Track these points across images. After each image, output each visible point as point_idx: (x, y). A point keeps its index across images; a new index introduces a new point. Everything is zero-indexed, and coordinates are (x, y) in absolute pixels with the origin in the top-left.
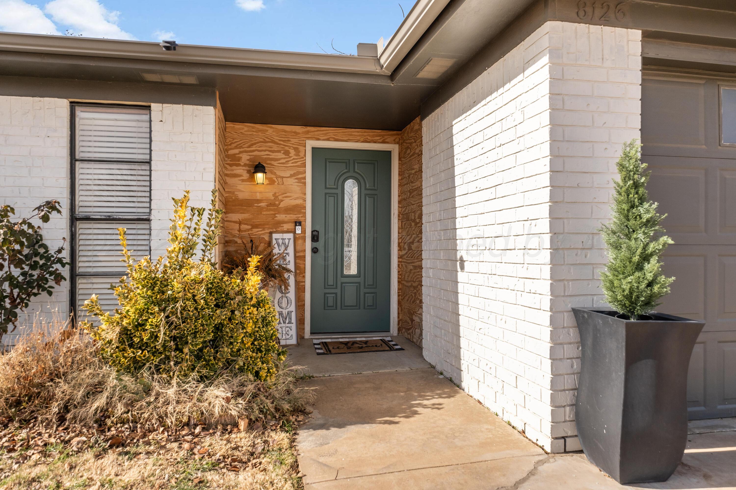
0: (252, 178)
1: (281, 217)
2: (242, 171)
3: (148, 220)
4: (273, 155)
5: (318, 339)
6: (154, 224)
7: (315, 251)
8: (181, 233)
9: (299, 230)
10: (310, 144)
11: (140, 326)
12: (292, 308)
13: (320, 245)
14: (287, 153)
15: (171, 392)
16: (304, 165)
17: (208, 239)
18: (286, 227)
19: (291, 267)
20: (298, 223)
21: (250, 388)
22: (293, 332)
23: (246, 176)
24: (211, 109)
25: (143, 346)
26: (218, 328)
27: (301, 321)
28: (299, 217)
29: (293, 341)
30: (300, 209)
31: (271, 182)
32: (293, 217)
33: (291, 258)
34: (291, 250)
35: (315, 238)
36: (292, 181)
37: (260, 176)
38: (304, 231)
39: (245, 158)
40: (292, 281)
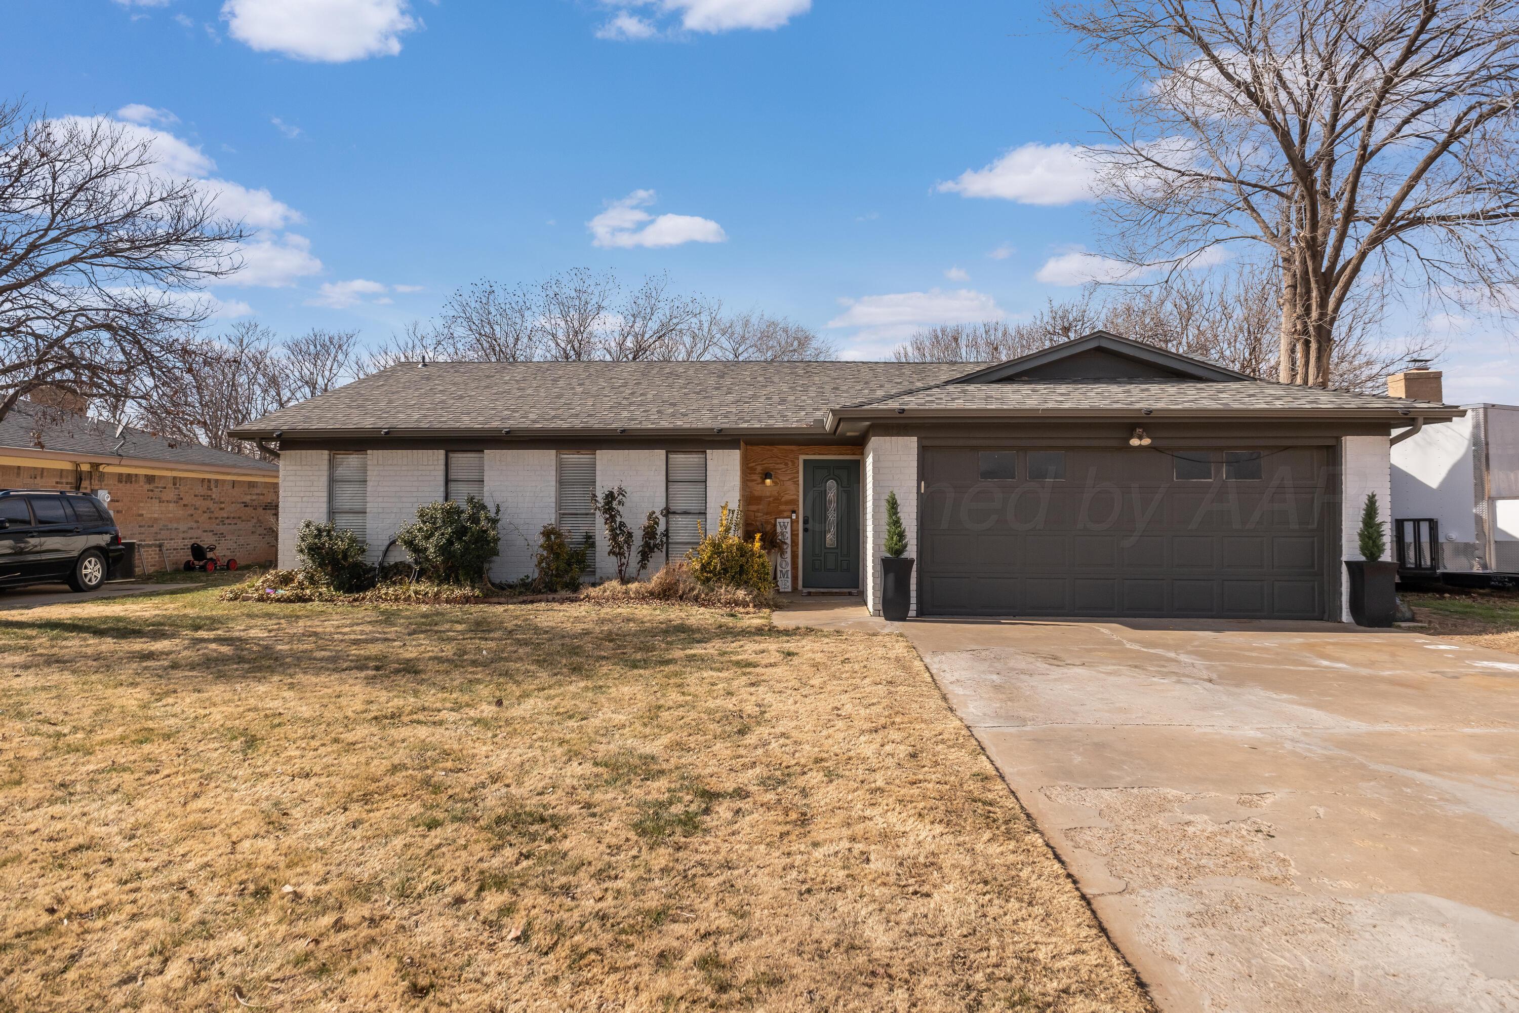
0: (763, 482)
1: (782, 507)
2: (757, 477)
3: (705, 514)
4: (778, 466)
5: (806, 590)
6: (708, 516)
7: (805, 530)
8: (724, 522)
9: (794, 516)
10: (802, 457)
11: (709, 563)
12: (789, 568)
13: (809, 526)
14: (786, 464)
15: (722, 591)
16: (798, 472)
17: (737, 524)
18: (786, 514)
19: (789, 541)
20: (794, 512)
21: (755, 593)
22: (789, 584)
23: (759, 480)
24: (737, 452)
25: (710, 572)
26: (741, 566)
27: (795, 578)
28: (795, 507)
29: (790, 590)
30: (795, 502)
31: (775, 483)
32: (791, 507)
33: (788, 535)
34: (789, 529)
35: (806, 522)
36: (789, 483)
37: (768, 481)
38: (797, 517)
39: (759, 468)
40: (789, 550)
